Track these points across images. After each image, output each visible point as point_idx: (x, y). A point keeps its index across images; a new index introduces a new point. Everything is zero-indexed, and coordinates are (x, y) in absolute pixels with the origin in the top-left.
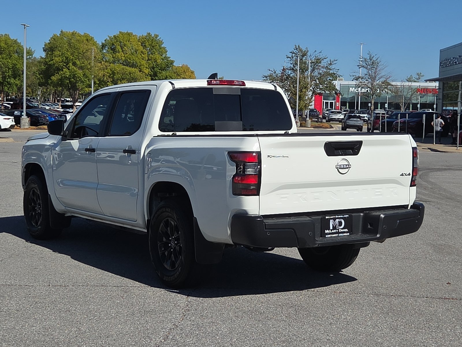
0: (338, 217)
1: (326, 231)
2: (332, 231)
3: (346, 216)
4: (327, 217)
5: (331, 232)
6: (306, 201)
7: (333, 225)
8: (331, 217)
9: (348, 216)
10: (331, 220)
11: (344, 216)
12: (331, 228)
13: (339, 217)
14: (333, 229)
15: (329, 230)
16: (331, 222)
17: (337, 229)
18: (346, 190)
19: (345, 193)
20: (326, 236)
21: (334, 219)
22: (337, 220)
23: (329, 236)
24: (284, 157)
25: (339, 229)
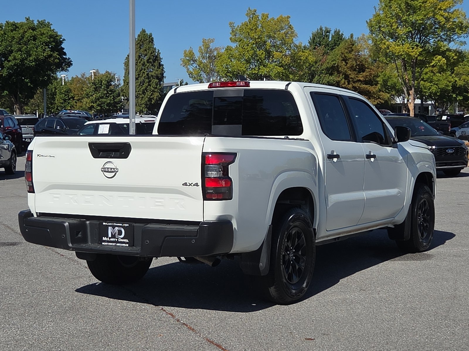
0: (116, 224)
1: (104, 238)
2: (111, 239)
3: (126, 225)
4: (104, 224)
5: (109, 240)
6: (77, 203)
7: (112, 232)
8: (109, 224)
9: (128, 225)
10: (109, 227)
11: (124, 225)
12: (110, 236)
13: (118, 224)
14: (112, 238)
15: (107, 237)
16: (110, 230)
17: (116, 238)
18: (119, 196)
19: (119, 199)
20: (103, 243)
21: (114, 227)
22: (117, 228)
23: (106, 244)
24: (51, 157)
25: (119, 239)
